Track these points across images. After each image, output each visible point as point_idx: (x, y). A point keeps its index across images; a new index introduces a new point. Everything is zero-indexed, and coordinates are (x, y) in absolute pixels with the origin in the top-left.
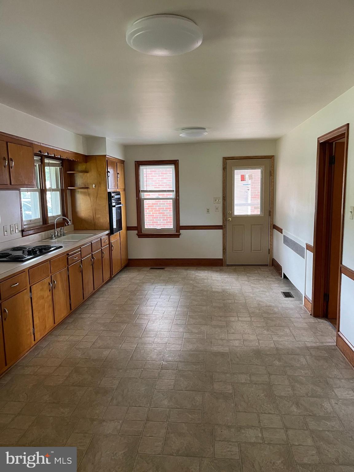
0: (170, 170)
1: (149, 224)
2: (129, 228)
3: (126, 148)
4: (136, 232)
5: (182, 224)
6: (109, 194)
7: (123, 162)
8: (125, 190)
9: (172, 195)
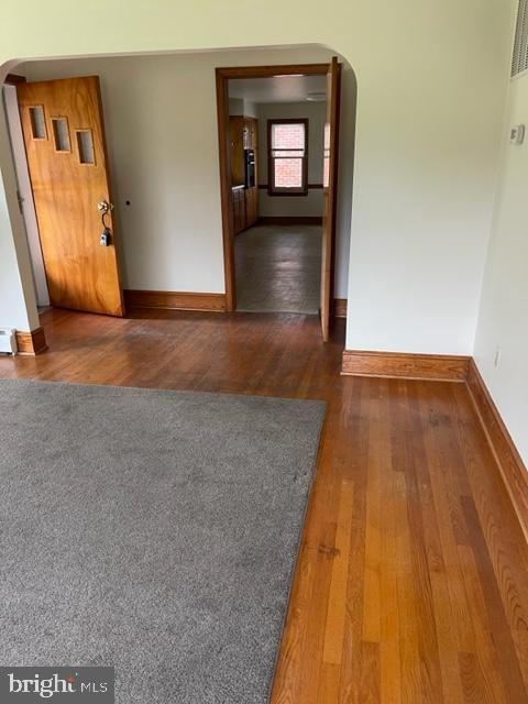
0: (299, 129)
1: (279, 183)
2: (260, 187)
3: (259, 107)
4: (266, 190)
5: (310, 183)
6: (246, 152)
7: (256, 120)
8: (257, 148)
9: (301, 154)
